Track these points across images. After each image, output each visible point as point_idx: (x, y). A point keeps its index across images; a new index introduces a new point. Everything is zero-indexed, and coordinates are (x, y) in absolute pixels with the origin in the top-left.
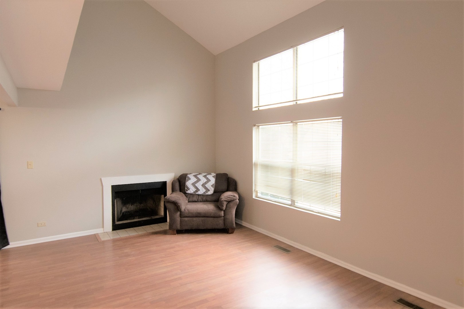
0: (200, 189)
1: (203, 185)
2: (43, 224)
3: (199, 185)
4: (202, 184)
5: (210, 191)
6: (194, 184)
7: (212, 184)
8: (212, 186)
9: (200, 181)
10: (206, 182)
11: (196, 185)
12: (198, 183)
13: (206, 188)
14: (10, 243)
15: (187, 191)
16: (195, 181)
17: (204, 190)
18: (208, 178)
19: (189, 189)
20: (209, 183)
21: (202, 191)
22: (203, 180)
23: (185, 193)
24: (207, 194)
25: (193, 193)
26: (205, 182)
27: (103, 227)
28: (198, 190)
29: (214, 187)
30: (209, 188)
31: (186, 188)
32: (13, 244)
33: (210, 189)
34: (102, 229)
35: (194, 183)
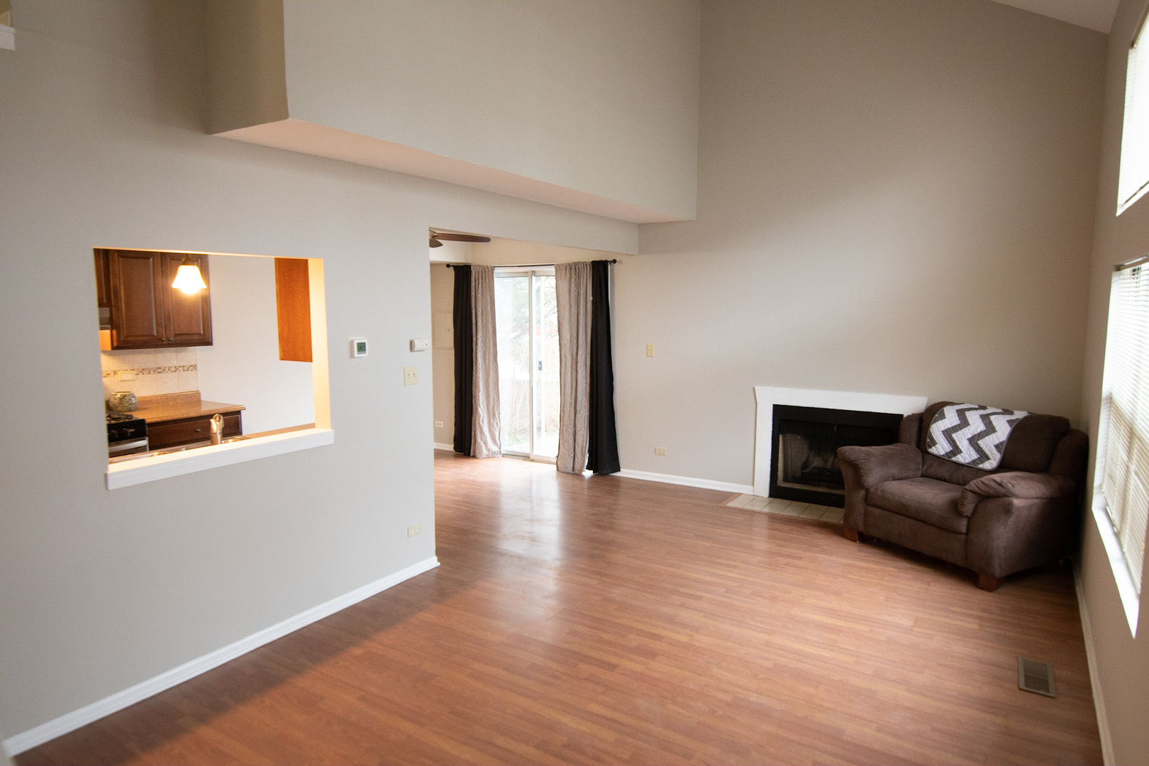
0: (962, 450)
1: (973, 441)
2: (662, 451)
3: (962, 438)
4: (970, 436)
5: (990, 461)
6: (948, 433)
7: (997, 442)
8: (997, 447)
9: (967, 426)
10: (981, 432)
11: (954, 436)
12: (960, 432)
13: (979, 449)
14: (621, 470)
15: (930, 447)
16: (954, 424)
17: (975, 456)
18: (991, 422)
19: (934, 443)
20: (991, 436)
21: (967, 455)
22: (976, 425)
23: (925, 453)
24: (981, 466)
25: (943, 455)
26: (979, 431)
27: (753, 485)
28: (956, 450)
29: (1003, 451)
30: (987, 451)
31: (928, 440)
32: (625, 473)
33: (990, 456)
34: (751, 487)
35: (949, 429)
